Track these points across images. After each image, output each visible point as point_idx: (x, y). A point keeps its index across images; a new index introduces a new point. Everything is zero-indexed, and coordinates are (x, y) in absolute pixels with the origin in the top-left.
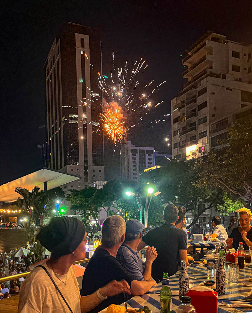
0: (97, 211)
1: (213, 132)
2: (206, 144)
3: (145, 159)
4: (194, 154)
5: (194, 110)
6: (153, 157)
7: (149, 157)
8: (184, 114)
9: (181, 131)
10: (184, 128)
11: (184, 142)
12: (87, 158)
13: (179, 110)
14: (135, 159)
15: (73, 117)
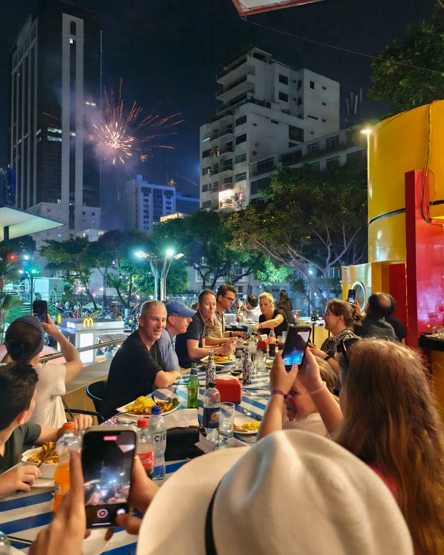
0: (87, 272)
1: (254, 174)
2: (244, 189)
3: (161, 202)
4: (228, 201)
5: (230, 144)
6: (173, 200)
7: (167, 200)
8: (217, 147)
9: (212, 169)
10: (216, 166)
11: (216, 184)
12: (74, 194)
13: (211, 140)
14: (146, 200)
15: (53, 132)
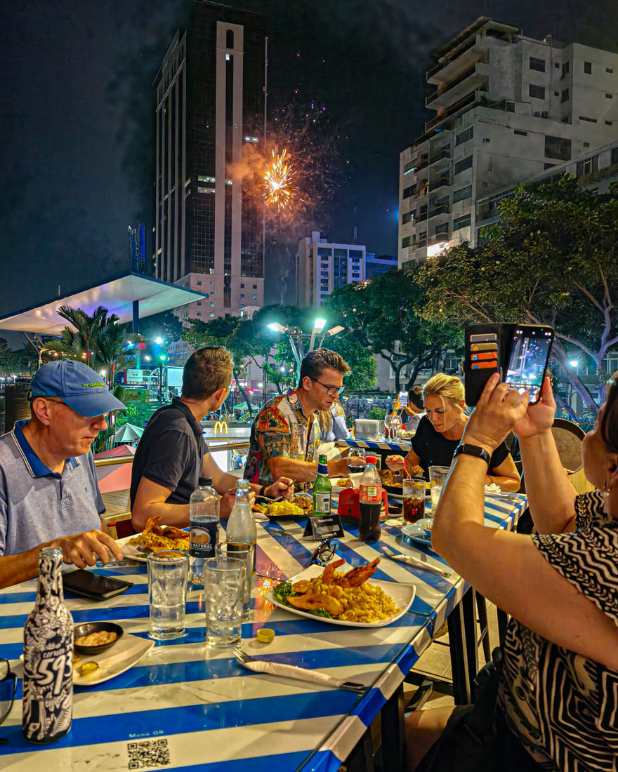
1: (482, 217)
3: (345, 267)
5: (446, 174)
6: (362, 263)
7: (354, 264)
8: (424, 181)
9: (418, 213)
10: (424, 208)
11: (423, 235)
12: (230, 261)
13: (416, 171)
14: (325, 266)
15: (205, 181)
